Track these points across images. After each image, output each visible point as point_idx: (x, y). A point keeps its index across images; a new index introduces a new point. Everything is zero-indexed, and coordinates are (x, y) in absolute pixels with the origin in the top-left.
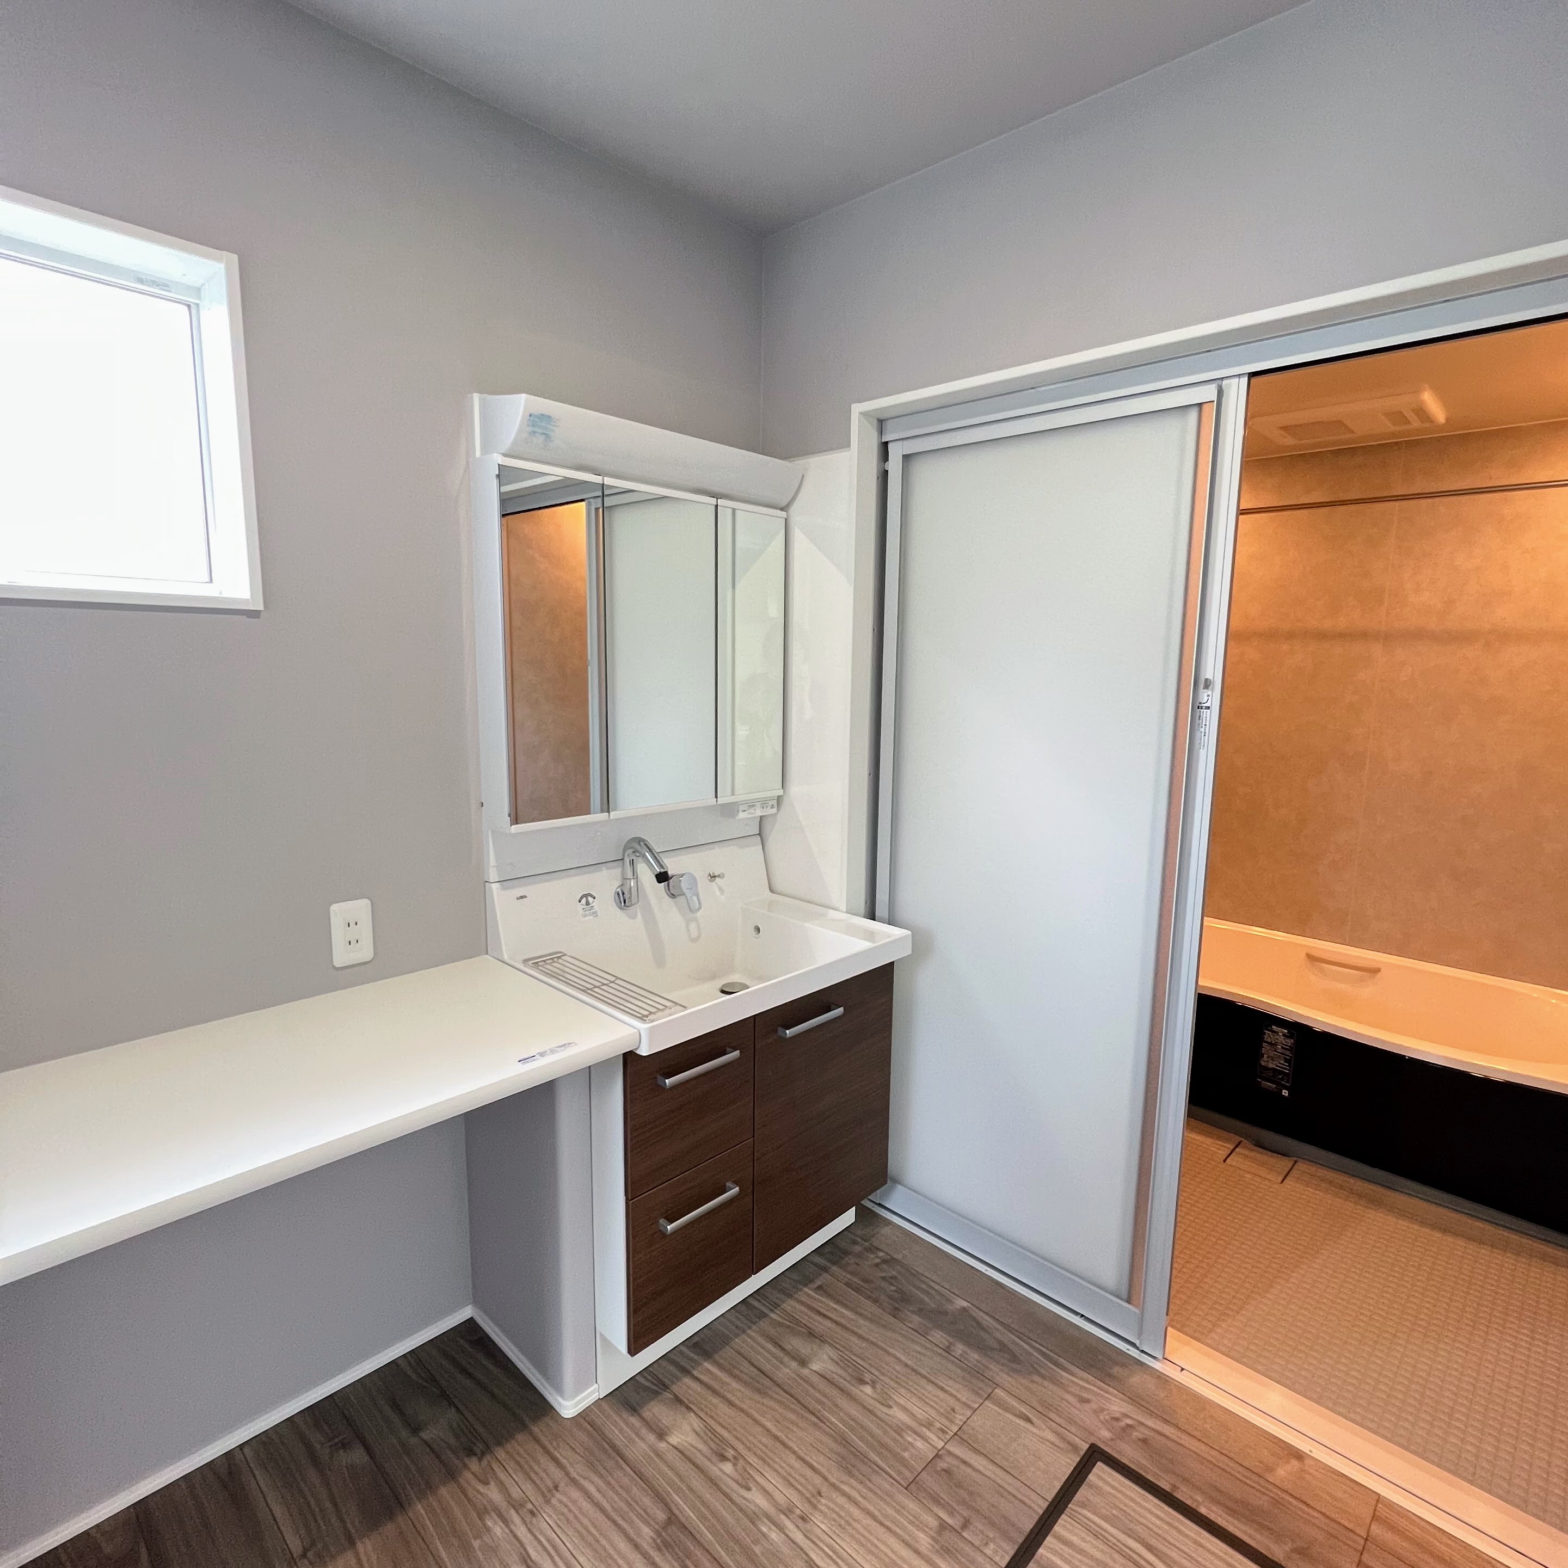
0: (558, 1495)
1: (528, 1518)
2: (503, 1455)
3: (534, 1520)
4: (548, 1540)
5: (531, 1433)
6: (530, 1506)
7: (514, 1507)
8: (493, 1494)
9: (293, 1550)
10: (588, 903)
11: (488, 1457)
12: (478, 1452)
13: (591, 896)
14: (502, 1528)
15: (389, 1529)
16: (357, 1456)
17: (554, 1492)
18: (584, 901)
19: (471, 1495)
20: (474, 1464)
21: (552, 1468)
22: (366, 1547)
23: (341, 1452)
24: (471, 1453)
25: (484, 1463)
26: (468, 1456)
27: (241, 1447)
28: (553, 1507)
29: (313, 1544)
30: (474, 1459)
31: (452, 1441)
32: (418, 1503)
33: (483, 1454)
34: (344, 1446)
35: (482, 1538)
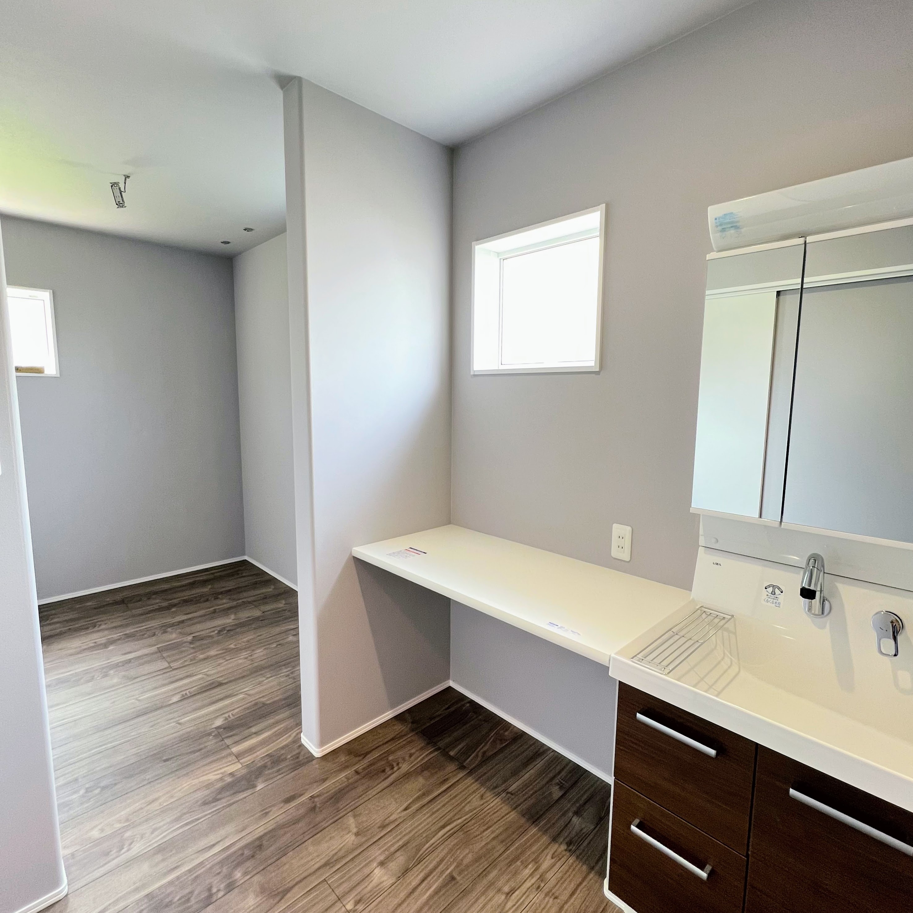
0: (551, 900)
1: (535, 886)
2: (571, 861)
3: (534, 890)
4: (523, 902)
5: (588, 874)
6: (542, 885)
7: (541, 876)
8: (547, 863)
9: (509, 789)
10: (773, 593)
11: (568, 854)
12: (571, 847)
13: (779, 588)
14: (528, 873)
15: (523, 820)
16: (556, 793)
17: (553, 897)
18: (770, 590)
19: (545, 852)
20: (563, 847)
21: (567, 893)
22: (513, 815)
23: (558, 787)
24: (569, 844)
25: (564, 853)
26: (567, 843)
27: (554, 751)
28: (544, 898)
29: (512, 794)
30: (566, 847)
31: (574, 833)
32: (537, 828)
33: (570, 850)
34: (561, 788)
35: (522, 865)
